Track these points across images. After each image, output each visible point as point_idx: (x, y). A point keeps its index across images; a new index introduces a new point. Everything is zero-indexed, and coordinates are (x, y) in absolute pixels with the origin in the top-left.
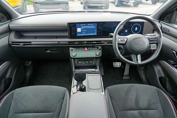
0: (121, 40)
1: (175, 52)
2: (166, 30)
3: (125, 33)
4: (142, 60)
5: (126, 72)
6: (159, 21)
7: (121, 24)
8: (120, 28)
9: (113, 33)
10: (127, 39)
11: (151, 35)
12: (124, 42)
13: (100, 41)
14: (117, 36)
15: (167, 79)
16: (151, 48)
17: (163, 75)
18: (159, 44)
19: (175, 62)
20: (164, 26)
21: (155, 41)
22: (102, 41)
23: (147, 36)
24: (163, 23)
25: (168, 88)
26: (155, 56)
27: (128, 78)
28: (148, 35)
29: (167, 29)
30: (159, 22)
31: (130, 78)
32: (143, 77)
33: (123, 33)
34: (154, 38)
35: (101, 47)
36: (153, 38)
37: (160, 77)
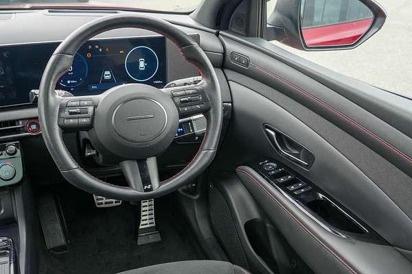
0: (71, 113)
1: (273, 133)
2: (239, 61)
3: (105, 81)
4: (163, 177)
5: (147, 219)
6: (215, 31)
7: (63, 52)
8: (59, 68)
9: (38, 89)
10: (95, 107)
11: (185, 84)
12: (84, 120)
13: (13, 122)
14: (51, 99)
15: (268, 225)
16: (195, 129)
17: (255, 215)
18: (211, 111)
19: (280, 165)
20: (231, 47)
21: (197, 102)
22: (18, 120)
23: (175, 86)
24: (228, 37)
25: (276, 257)
26: (203, 157)
27: (154, 238)
28: (176, 82)
29: (241, 56)
30: (217, 34)
31: (161, 237)
32: (203, 228)
33: (96, 83)
34: (191, 92)
35: (16, 145)
36: (189, 94)
37: (246, 223)
